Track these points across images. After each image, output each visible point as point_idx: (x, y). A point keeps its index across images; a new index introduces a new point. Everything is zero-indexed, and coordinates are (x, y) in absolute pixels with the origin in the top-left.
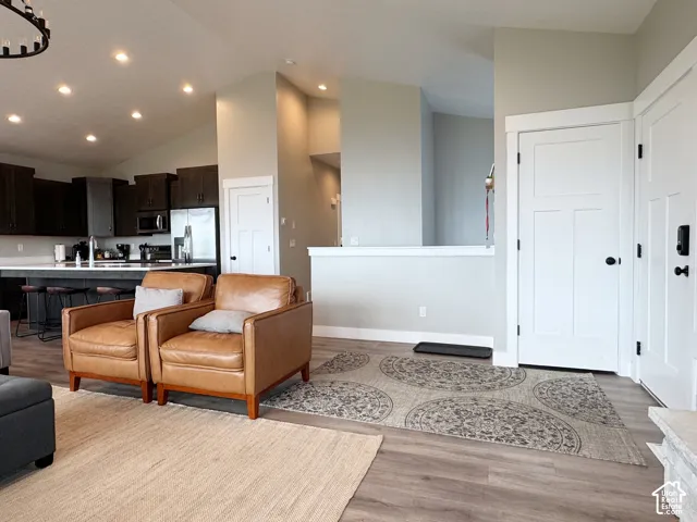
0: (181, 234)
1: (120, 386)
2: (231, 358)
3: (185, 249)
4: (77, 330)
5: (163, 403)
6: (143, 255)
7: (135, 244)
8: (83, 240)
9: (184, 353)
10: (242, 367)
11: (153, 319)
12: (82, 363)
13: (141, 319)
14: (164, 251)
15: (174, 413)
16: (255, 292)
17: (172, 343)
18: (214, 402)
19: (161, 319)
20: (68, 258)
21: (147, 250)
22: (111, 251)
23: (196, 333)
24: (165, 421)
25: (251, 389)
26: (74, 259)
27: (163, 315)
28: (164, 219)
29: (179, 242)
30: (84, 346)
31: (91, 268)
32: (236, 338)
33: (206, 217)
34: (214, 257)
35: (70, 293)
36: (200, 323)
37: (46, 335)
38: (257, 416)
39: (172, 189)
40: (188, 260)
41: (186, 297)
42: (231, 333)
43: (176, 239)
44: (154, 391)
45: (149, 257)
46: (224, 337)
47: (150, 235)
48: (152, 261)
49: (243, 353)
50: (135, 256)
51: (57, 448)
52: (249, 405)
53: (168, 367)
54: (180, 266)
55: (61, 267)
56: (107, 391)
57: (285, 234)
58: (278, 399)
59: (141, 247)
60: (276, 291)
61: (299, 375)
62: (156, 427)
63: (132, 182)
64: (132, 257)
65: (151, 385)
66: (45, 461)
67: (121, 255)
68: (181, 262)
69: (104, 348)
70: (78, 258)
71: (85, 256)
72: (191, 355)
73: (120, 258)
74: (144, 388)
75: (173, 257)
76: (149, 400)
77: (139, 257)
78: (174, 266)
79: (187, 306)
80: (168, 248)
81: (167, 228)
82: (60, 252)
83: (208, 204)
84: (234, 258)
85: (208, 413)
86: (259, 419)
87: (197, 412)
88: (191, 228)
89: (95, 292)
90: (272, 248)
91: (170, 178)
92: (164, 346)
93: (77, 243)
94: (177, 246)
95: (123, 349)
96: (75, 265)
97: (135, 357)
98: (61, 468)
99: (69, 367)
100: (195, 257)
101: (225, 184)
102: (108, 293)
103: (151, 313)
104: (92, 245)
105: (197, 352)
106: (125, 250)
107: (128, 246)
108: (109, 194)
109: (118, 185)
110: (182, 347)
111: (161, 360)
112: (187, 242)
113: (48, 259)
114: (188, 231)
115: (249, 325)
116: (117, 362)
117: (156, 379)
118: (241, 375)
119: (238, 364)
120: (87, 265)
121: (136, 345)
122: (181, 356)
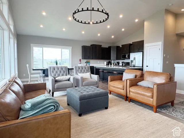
0: (133, 59)
1: (119, 95)
2: (149, 94)
3: (133, 63)
4: (111, 81)
5: (130, 102)
6: (123, 64)
7: (121, 62)
8: (110, 60)
9: (136, 91)
10: (152, 97)
11: (128, 81)
12: (112, 89)
13: (125, 81)
14: (128, 64)
15: (132, 105)
16: (156, 77)
17: (133, 88)
18: (143, 105)
19: (130, 81)
20: (107, 65)
21: (124, 63)
22: (115, 63)
23: (139, 86)
24: (131, 107)
25: (155, 104)
26: (109, 65)
27: (131, 80)
28: (128, 55)
29: (132, 61)
30: (112, 85)
31: (112, 67)
32: (151, 89)
33: (140, 55)
34: (141, 66)
35: (108, 73)
36: (140, 83)
37: (103, 81)
38: (156, 112)
39: (131, 48)
40: (134, 66)
41: (136, 76)
42: (149, 87)
43: (131, 61)
44: (127, 99)
45: (124, 65)
46: (147, 88)
47: (124, 59)
48: (125, 66)
49: (153, 93)
50: (121, 64)
51: (109, 106)
52: (154, 108)
53: (131, 93)
54: (132, 68)
55: (105, 67)
56: (117, 96)
57: (165, 59)
58: (162, 109)
59: (122, 62)
60: (164, 77)
61: (170, 104)
62: (128, 107)
63: (121, 46)
64: (120, 65)
65: (127, 97)
66: (106, 108)
67: (117, 64)
68: (132, 67)
69: (117, 86)
70: (110, 65)
71: (111, 64)
72: (138, 91)
73: (117, 65)
74: (125, 98)
75: (130, 65)
76: (126, 100)
77: (121, 65)
78: (130, 68)
79: (136, 79)
80: (129, 63)
81: (129, 58)
82: (105, 63)
83: (140, 51)
84: (147, 66)
85: (141, 107)
86: (156, 113)
87: (138, 106)
88: (136, 58)
89: (113, 73)
90: (160, 64)
91: (130, 45)
92: (131, 88)
93: (109, 61)
94: (131, 62)
95: (121, 87)
96: (109, 66)
97: (124, 89)
98: (109, 110)
99: (109, 89)
100: (136, 65)
101: (146, 45)
102: (116, 73)
103: (128, 79)
104: (113, 62)
105: (139, 91)
106: (118, 63)
107: (119, 62)
108: (116, 50)
109: (118, 47)
110: (135, 89)
111: (130, 91)
112: (134, 62)
113: (103, 65)
114: (135, 59)
115: (155, 86)
116: (119, 90)
117: (128, 96)
118: (152, 100)
119: (151, 96)
120: (111, 66)
121: (124, 87)
122: (135, 91)
